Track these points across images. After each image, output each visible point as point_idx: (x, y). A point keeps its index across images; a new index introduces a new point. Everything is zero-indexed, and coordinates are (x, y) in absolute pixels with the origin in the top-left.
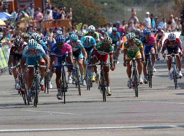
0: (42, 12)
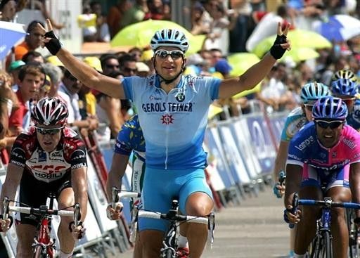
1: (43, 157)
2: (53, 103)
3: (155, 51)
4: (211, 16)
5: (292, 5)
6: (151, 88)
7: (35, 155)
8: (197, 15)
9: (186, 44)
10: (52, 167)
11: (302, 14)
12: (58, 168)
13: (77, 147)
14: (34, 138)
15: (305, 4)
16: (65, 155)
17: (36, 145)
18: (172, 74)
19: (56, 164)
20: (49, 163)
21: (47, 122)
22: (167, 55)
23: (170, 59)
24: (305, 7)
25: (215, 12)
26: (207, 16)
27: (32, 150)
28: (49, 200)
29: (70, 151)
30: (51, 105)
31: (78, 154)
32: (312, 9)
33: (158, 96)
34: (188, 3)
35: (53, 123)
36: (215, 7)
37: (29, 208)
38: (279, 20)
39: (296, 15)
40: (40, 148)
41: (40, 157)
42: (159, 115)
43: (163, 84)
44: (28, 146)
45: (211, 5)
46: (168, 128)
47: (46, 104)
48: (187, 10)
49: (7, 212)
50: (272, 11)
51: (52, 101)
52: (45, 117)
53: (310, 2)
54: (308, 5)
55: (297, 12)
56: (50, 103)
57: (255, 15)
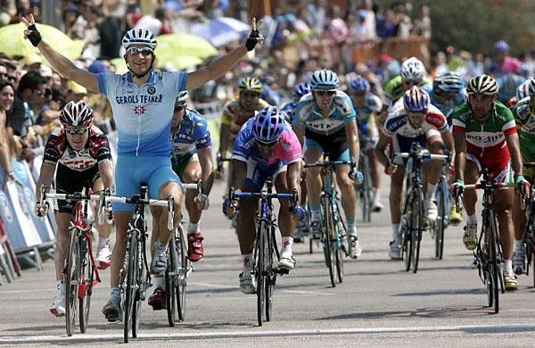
0: (345, 19)
1: (72, 154)
2: (80, 106)
3: (127, 48)
4: (85, 18)
5: (170, 7)
6: (124, 83)
7: (67, 153)
8: (72, 18)
9: (155, 42)
10: (82, 162)
11: (181, 16)
12: (87, 163)
13: (102, 145)
14: (64, 138)
15: (185, 4)
16: (91, 153)
17: (66, 145)
18: (144, 70)
19: (85, 160)
20: (78, 158)
21: (75, 123)
22: (138, 52)
23: (141, 56)
24: (183, 8)
25: (89, 14)
26: (81, 20)
27: (63, 150)
28: (84, 189)
29: (95, 149)
30: (77, 108)
31: (102, 151)
32: (191, 12)
33: (130, 90)
34: (59, 4)
35: (80, 123)
36: (88, 9)
37: (65, 195)
38: (157, 23)
39: (175, 18)
40: (70, 147)
41: (70, 154)
42: (132, 106)
43: (135, 79)
44: (59, 146)
45: (85, 6)
46: (140, 118)
47: (73, 108)
48: (58, 12)
49: (44, 198)
50: (148, 13)
51: (78, 103)
52: (73, 119)
53: (190, 3)
54: (188, 7)
55: (176, 14)
56: (77, 105)
57: (130, 17)
